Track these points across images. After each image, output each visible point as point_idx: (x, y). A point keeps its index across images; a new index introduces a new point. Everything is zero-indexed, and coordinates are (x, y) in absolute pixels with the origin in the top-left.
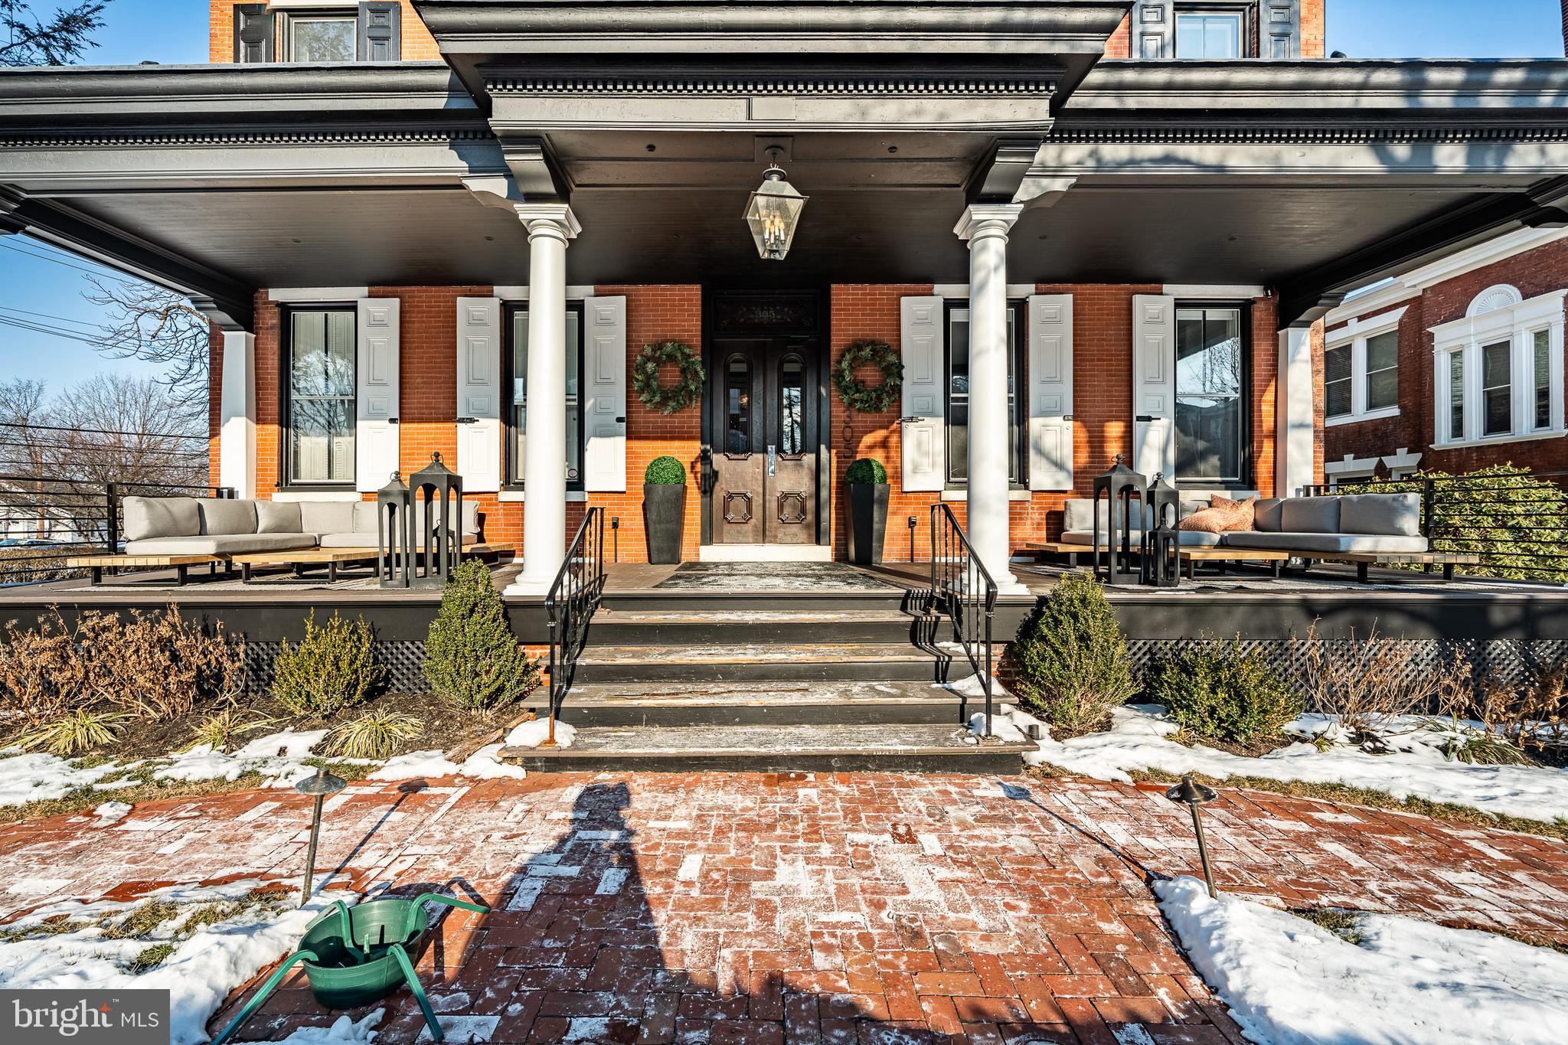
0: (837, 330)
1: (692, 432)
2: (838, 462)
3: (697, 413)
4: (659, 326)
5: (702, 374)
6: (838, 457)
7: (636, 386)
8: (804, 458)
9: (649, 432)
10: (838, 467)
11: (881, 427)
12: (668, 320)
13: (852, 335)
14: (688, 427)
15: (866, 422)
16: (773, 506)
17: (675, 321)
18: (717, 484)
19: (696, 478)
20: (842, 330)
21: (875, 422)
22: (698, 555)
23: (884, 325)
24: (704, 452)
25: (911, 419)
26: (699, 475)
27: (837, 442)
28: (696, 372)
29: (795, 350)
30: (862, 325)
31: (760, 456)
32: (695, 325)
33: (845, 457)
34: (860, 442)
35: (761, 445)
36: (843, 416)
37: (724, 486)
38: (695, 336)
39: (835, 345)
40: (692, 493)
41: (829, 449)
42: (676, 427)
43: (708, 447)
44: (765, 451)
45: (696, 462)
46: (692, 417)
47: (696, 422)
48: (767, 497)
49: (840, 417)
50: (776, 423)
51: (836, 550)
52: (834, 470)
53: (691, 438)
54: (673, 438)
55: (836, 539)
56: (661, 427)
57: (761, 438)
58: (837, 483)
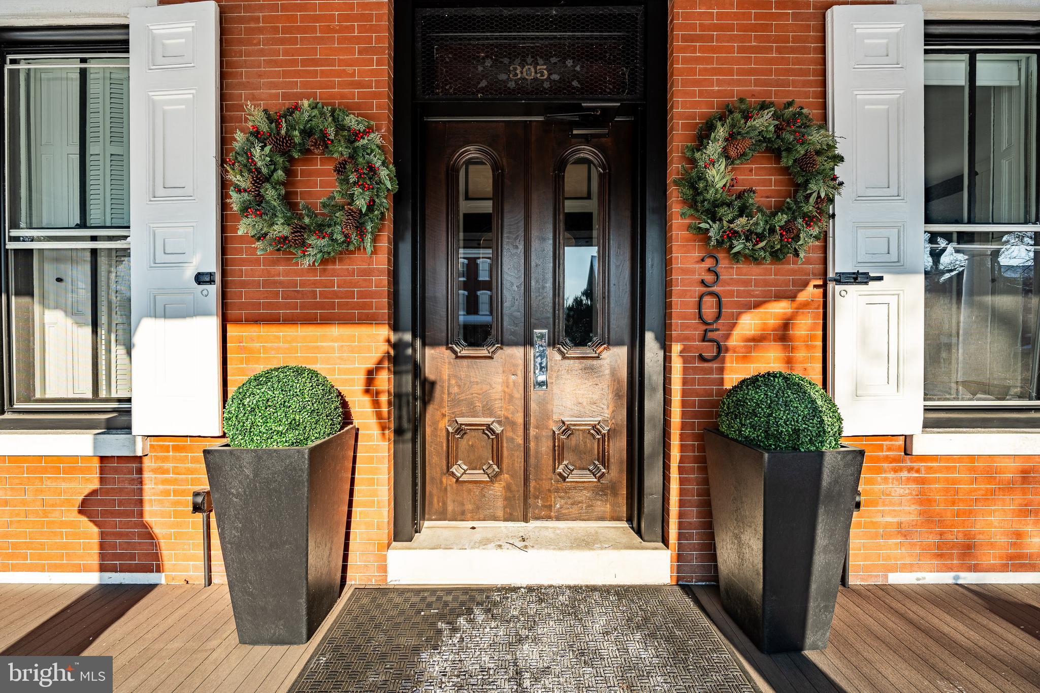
0: (685, 83)
1: (369, 306)
2: (685, 370)
3: (382, 261)
4: (298, 74)
5: (384, 173)
6: (685, 360)
7: (236, 200)
8: (605, 354)
9: (278, 306)
10: (685, 382)
11: (779, 297)
12: (315, 63)
13: (719, 94)
14: (361, 295)
15: (747, 283)
16: (545, 447)
17: (331, 63)
18: (430, 409)
19: (376, 404)
20: (697, 83)
21: (766, 283)
22: (384, 569)
23: (788, 72)
24: (397, 346)
25: (858, 278)
26: (384, 399)
27: (684, 327)
28: (372, 169)
29: (586, 139)
30: (741, 72)
31: (518, 352)
32: (373, 73)
33: (702, 359)
34: (733, 326)
35: (520, 330)
36: (700, 271)
37: (446, 410)
38: (376, 95)
39: (682, 116)
40: (370, 438)
41: (665, 345)
42: (336, 295)
43: (408, 337)
44: (528, 341)
45: (378, 369)
46: (368, 272)
47: (380, 282)
48: (533, 432)
49: (692, 272)
50: (549, 285)
51: (680, 558)
52: (676, 387)
53: (367, 319)
54: (326, 320)
55: (680, 536)
56: (303, 295)
57: (520, 315)
58: (684, 414)
